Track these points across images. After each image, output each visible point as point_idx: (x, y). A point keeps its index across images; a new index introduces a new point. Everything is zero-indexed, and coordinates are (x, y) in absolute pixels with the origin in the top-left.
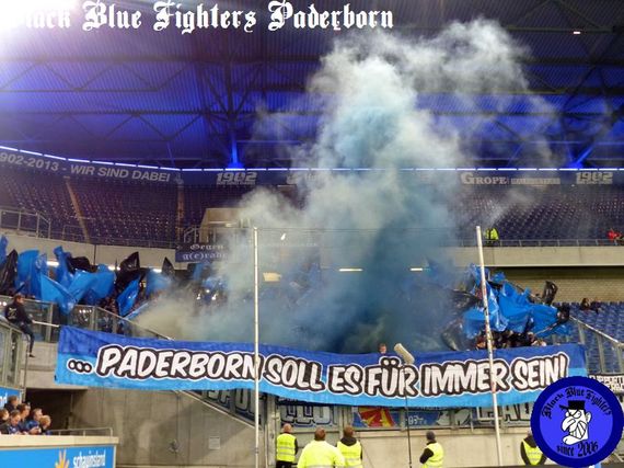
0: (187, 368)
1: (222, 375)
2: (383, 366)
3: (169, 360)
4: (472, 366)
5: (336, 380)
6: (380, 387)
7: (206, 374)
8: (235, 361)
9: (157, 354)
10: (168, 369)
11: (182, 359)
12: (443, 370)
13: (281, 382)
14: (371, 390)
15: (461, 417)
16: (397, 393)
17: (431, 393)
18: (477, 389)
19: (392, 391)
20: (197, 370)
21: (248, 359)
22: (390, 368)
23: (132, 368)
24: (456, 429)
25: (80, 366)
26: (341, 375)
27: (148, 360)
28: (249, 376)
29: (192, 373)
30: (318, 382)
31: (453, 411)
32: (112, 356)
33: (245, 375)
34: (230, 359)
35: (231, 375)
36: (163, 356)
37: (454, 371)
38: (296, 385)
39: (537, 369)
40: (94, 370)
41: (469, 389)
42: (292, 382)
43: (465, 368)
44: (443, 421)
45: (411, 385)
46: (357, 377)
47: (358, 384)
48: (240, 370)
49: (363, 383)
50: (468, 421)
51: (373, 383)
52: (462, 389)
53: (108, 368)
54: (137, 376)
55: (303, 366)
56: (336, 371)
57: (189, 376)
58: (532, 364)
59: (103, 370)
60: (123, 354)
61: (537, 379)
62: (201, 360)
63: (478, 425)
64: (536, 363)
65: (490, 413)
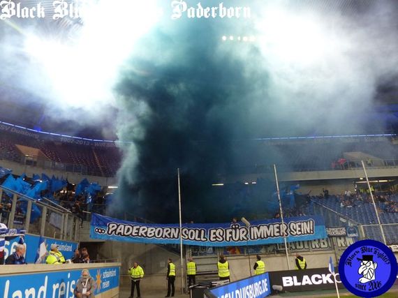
0: (146, 233)
1: (162, 237)
2: (232, 228)
3: (138, 229)
4: (271, 226)
5: (212, 236)
6: (232, 237)
7: (154, 236)
8: (167, 231)
9: (133, 227)
10: (138, 233)
11: (144, 229)
12: (259, 228)
13: (188, 238)
14: (228, 240)
15: (270, 249)
16: (239, 239)
17: (254, 239)
18: (274, 236)
19: (237, 239)
20: (150, 234)
21: (173, 230)
22: (235, 229)
23: (122, 231)
24: (269, 254)
25: (100, 231)
26: (215, 233)
27: (129, 229)
28: (174, 237)
29: (148, 235)
30: (204, 238)
31: (267, 246)
32: (113, 227)
33: (172, 236)
34: (165, 230)
35: (166, 237)
36: (135, 228)
37: (264, 229)
38: (195, 239)
39: (300, 226)
40: (106, 232)
41: (270, 236)
42: (193, 238)
43: (268, 227)
44: (263, 251)
45: (245, 236)
46: (221, 234)
47: (222, 236)
48: (169, 234)
49: (224, 236)
50: (274, 250)
51: (228, 235)
52: (268, 236)
53: (112, 231)
54: (124, 235)
55: (197, 231)
56: (213, 231)
57: (147, 236)
58: (297, 224)
59: (110, 232)
60: (118, 226)
61: (300, 231)
62: (152, 230)
63: (278, 252)
64: (299, 224)
65: (284, 247)
